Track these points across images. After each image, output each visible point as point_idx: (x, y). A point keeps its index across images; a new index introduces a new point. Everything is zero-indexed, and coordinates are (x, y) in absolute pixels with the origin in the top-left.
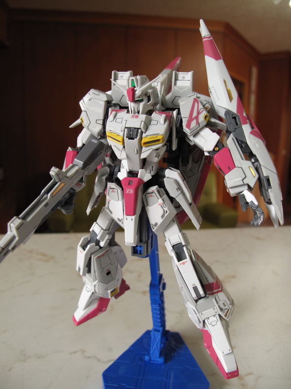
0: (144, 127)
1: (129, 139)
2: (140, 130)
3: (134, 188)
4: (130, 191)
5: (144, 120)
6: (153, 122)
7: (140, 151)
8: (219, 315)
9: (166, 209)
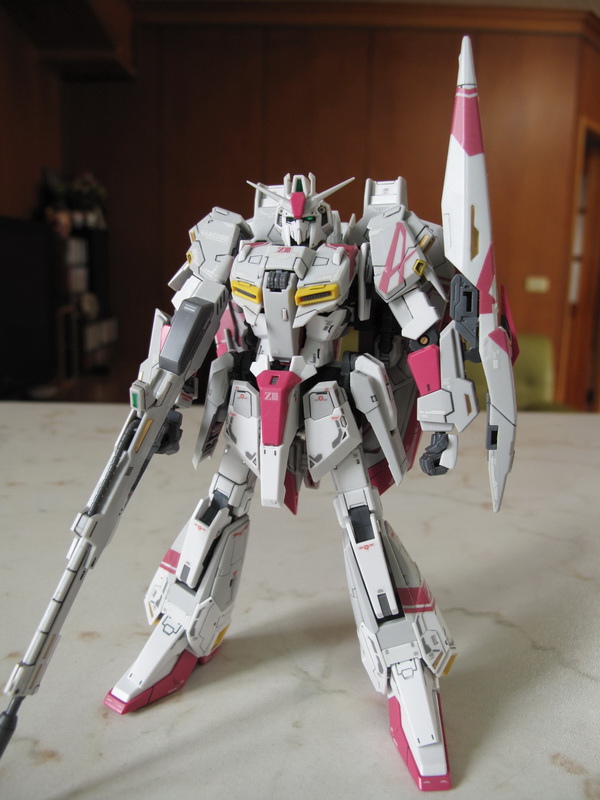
0: (300, 268)
1: (272, 290)
2: (292, 275)
3: (280, 390)
4: (274, 396)
5: (300, 256)
6: (318, 261)
7: (292, 314)
8: (422, 660)
9: (345, 430)
